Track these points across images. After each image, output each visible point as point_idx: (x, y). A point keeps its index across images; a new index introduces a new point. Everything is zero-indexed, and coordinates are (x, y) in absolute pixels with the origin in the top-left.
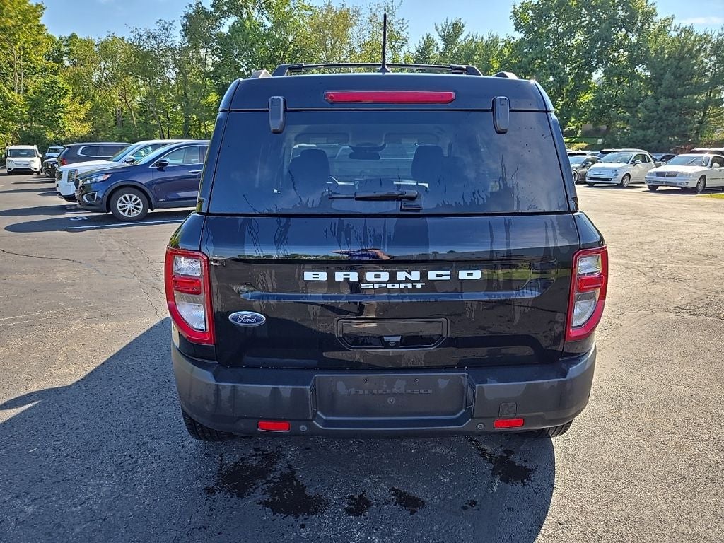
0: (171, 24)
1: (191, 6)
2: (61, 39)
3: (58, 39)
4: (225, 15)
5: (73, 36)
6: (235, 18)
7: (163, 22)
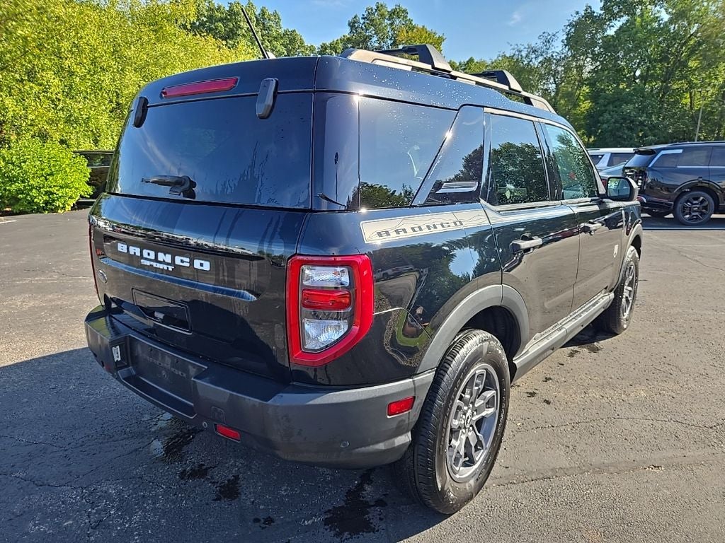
0: (554, 35)
1: (577, 13)
2: (460, 64)
3: (458, 64)
4: (614, 16)
5: (471, 60)
6: (626, 18)
7: (546, 35)
